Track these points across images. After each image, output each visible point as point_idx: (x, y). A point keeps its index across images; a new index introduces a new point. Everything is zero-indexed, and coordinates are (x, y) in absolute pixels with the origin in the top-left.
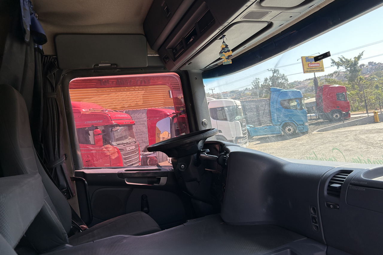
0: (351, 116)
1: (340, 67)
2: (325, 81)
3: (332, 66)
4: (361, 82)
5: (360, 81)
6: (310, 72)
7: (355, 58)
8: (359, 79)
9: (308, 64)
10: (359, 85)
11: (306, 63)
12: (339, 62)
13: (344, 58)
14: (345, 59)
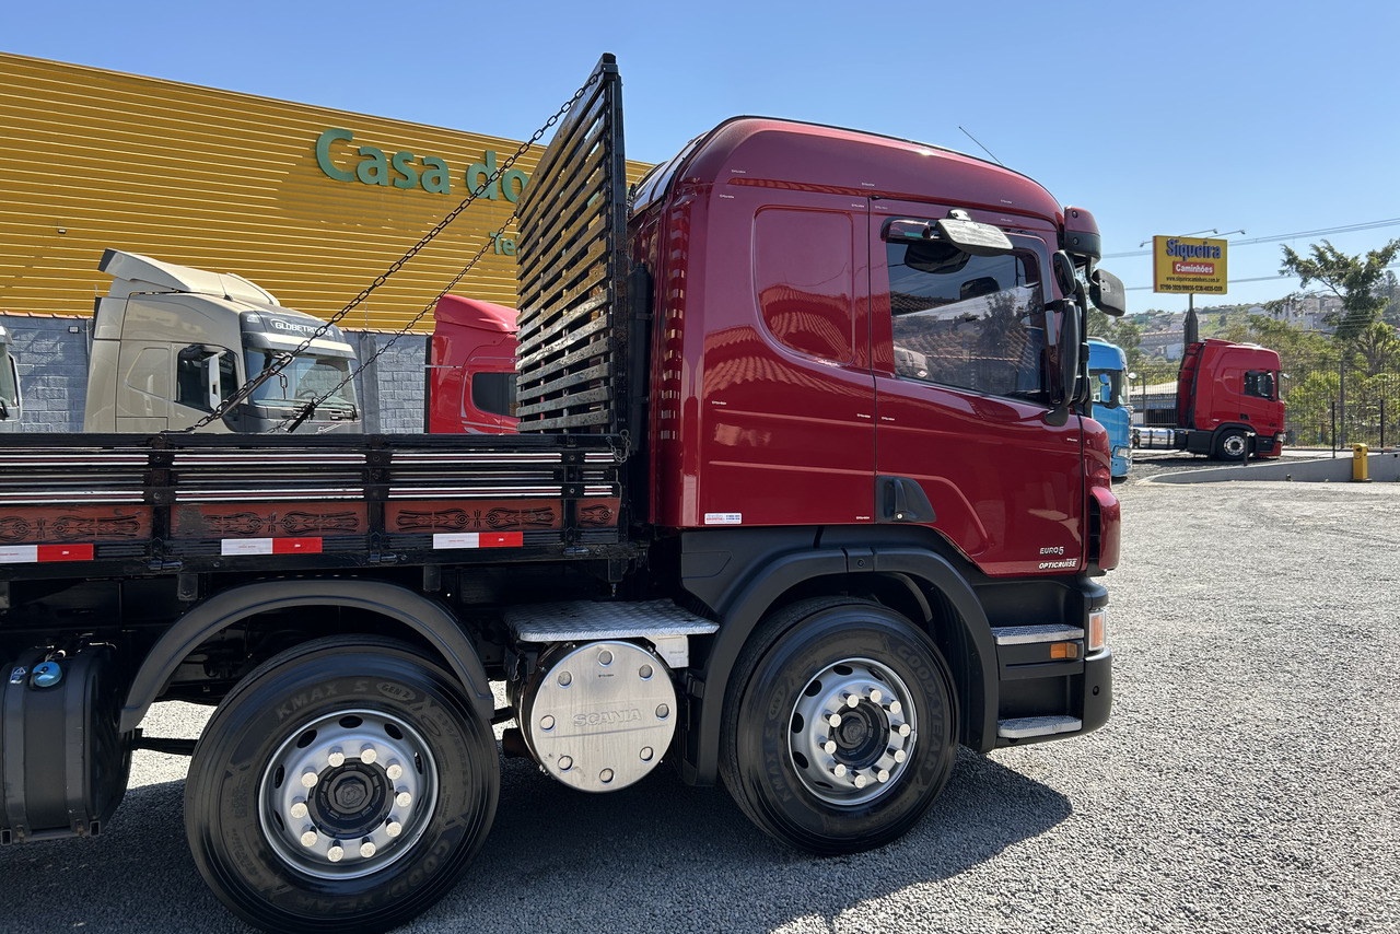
0: (1283, 453)
1: (1312, 280)
2: (1251, 324)
3: (1282, 272)
4: (1380, 344)
5: (1376, 342)
6: (1178, 289)
7: (1372, 254)
8: (1374, 335)
9: (1174, 264)
10: (1370, 355)
11: (1167, 261)
12: (1310, 262)
13: (1331, 250)
14: (1334, 253)
